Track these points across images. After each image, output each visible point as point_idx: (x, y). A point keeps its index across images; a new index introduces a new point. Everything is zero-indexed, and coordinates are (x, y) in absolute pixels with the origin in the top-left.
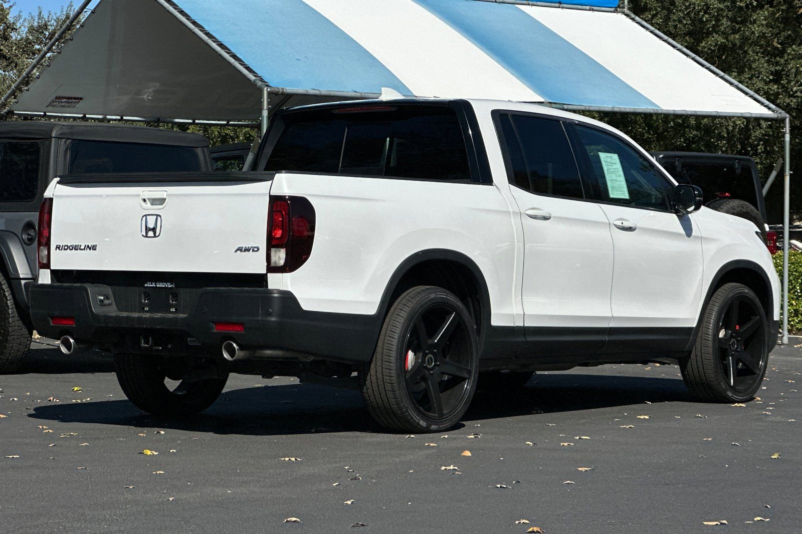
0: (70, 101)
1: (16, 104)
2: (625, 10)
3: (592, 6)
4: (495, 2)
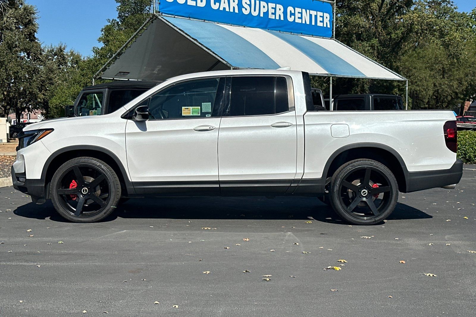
0: (125, 74)
1: (103, 75)
2: (334, 38)
3: (324, 36)
4: (291, 34)
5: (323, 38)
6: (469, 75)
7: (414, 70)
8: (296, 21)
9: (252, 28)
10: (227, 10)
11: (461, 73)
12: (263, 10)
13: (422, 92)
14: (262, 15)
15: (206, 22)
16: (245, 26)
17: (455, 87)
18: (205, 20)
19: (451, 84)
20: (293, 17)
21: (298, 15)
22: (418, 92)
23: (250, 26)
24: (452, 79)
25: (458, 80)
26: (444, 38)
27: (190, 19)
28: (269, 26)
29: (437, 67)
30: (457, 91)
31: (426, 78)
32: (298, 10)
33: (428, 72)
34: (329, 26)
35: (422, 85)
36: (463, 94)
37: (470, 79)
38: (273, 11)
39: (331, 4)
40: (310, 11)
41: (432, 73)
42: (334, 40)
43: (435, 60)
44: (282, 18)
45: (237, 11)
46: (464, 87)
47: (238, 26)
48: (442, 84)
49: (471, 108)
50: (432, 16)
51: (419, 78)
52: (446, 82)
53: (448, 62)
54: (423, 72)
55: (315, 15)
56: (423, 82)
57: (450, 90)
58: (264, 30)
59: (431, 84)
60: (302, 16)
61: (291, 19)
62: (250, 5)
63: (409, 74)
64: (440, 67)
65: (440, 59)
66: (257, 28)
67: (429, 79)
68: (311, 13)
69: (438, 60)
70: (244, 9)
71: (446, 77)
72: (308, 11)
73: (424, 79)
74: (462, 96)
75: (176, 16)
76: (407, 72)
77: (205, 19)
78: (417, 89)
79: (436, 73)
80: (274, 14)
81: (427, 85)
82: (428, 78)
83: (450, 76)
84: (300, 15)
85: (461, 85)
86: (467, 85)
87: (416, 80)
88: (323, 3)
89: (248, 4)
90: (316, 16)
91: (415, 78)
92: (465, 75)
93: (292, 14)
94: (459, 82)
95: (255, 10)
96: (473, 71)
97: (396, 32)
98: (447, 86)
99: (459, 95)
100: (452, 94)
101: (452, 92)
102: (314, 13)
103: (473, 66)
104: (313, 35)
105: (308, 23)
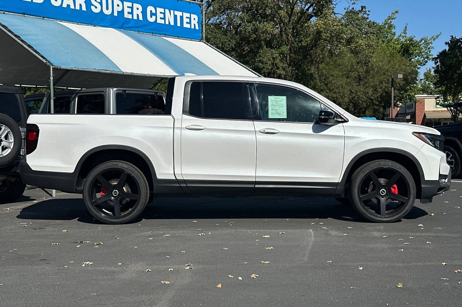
2: (204, 41)
3: (191, 39)
4: (152, 35)
5: (190, 40)
6: (384, 82)
7: (331, 78)
8: (158, 22)
9: (104, 27)
10: (72, 7)
11: (376, 80)
12: (117, 9)
13: (339, 98)
14: (116, 14)
15: (45, 20)
16: (95, 26)
17: (370, 94)
18: (44, 18)
19: (366, 91)
20: (154, 17)
21: (160, 16)
22: (335, 99)
23: (102, 25)
24: (367, 86)
25: (372, 87)
26: (351, 46)
27: (25, 16)
28: (125, 26)
29: (352, 74)
30: (372, 97)
31: (342, 86)
32: (159, 10)
33: (345, 80)
34: (197, 28)
35: (339, 92)
36: (378, 101)
37: (384, 86)
38: (130, 10)
39: (199, 5)
40: (175, 11)
41: (348, 80)
42: (203, 42)
43: (351, 68)
44: (141, 18)
45: (84, 8)
46: (379, 94)
47: (87, 25)
48: (358, 91)
49: (399, 115)
50: (338, 24)
51: (336, 85)
52: (362, 89)
53: (363, 70)
54: (339, 79)
55: (180, 16)
56: (340, 89)
57: (365, 97)
58: (117, 30)
59: (348, 91)
60: (165, 16)
61: (152, 20)
62: (101, 3)
63: (326, 82)
64: (356, 75)
65: (355, 67)
66: (110, 27)
67: (346, 87)
68: (175, 14)
69: (353, 68)
70: (94, 7)
71: (361, 85)
72: (172, 11)
73: (341, 86)
74: (377, 103)
75: (6, 13)
76: (325, 79)
77: (44, 16)
78: (334, 96)
79: (352, 80)
80: (132, 13)
81: (344, 92)
82: (344, 85)
83: (365, 83)
84: (162, 16)
85: (376, 92)
86: (382, 92)
87: (333, 88)
88: (190, 3)
89: (98, 2)
90: (182, 18)
91: (332, 85)
92: (380, 82)
93: (152, 14)
94: (374, 90)
95: (107, 9)
96: (387, 79)
97: (306, 40)
98: (363, 93)
99: (375, 102)
100: (367, 100)
101: (367, 99)
102: (179, 14)
103: (387, 73)
104: (179, 36)
105: (172, 23)
